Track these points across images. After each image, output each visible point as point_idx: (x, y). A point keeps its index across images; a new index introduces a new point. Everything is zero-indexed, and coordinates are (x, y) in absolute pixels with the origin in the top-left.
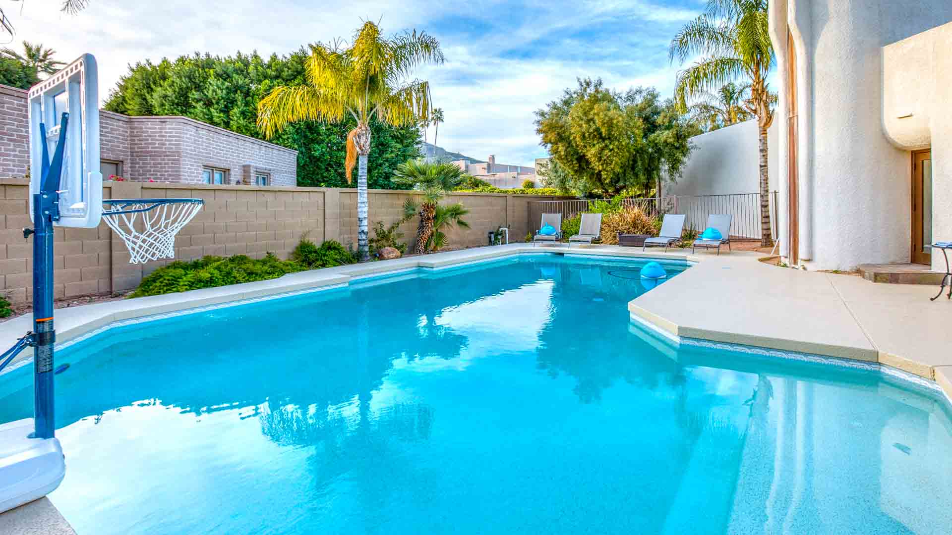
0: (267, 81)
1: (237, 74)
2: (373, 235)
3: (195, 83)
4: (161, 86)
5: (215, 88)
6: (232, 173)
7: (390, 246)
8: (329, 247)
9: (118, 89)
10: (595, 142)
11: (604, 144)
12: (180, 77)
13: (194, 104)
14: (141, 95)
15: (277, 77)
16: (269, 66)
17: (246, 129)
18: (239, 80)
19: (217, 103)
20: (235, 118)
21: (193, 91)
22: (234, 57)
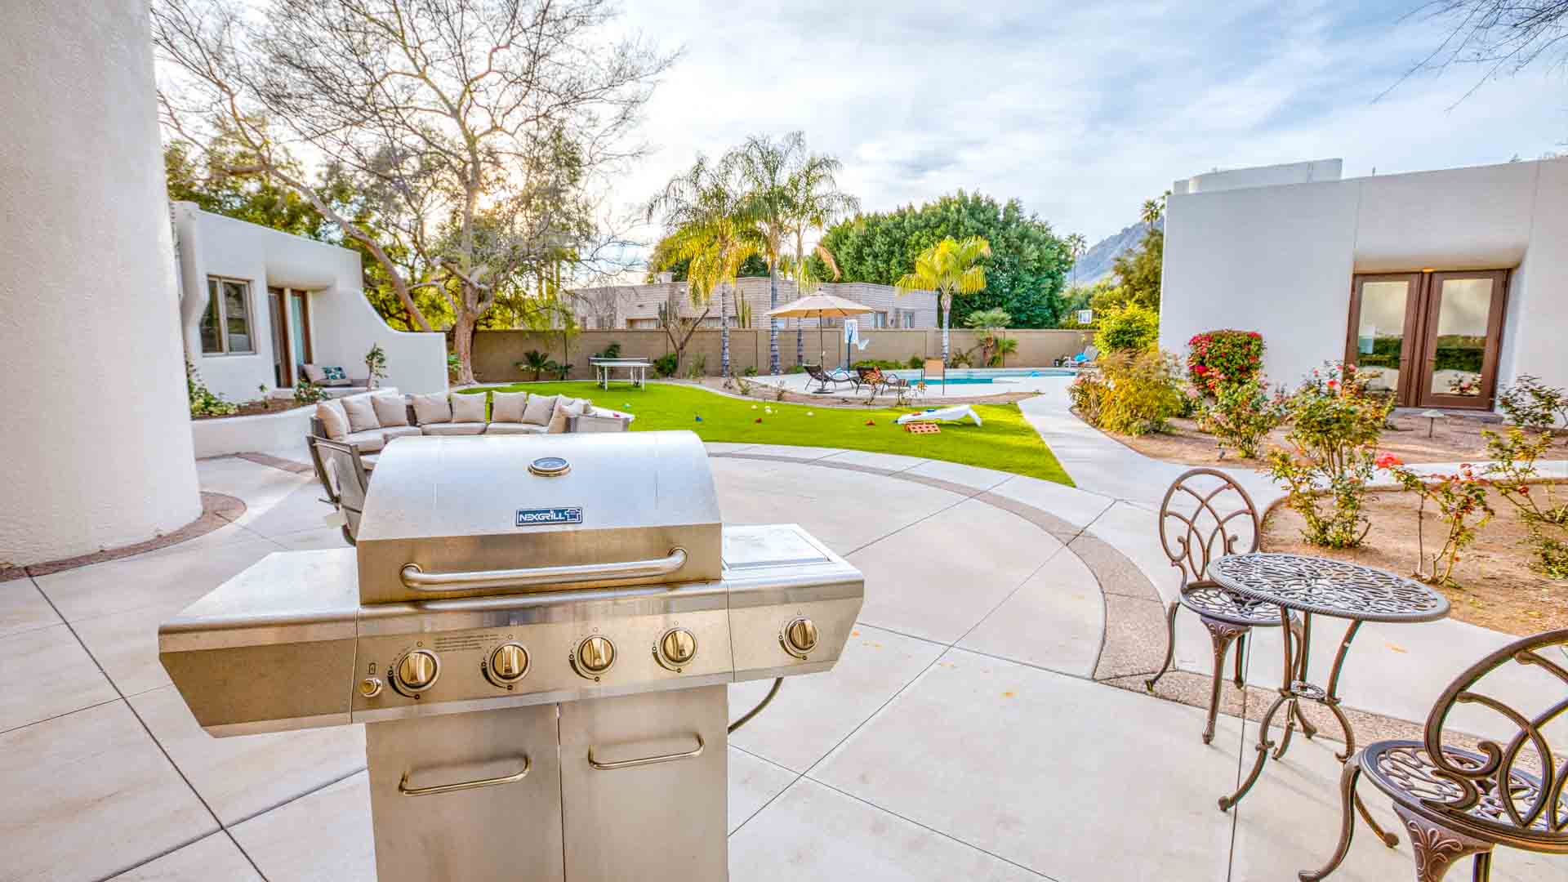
1: (896, 228)
3: (867, 241)
4: (845, 243)
6: (888, 314)
7: (965, 363)
12: (857, 235)
16: (921, 217)
19: (882, 256)
21: (866, 247)
22: (895, 211)
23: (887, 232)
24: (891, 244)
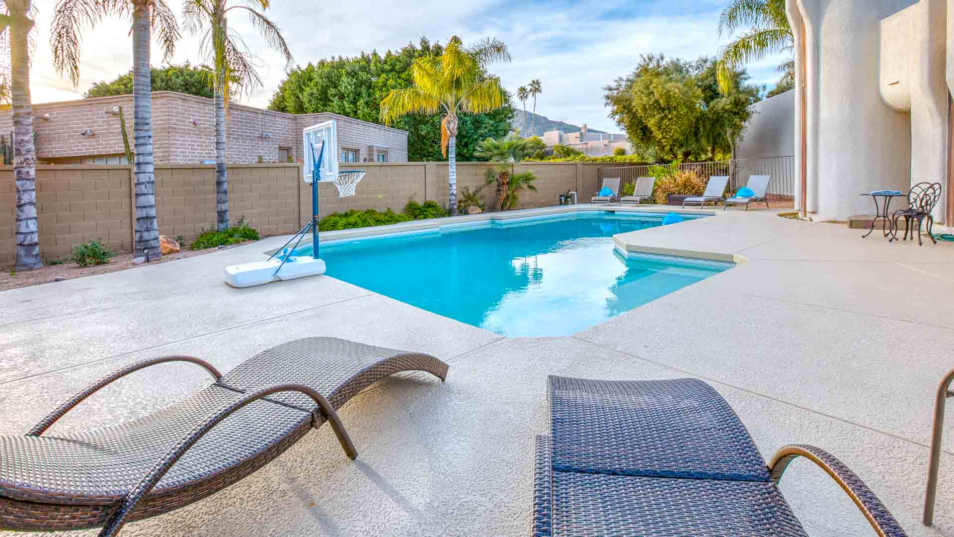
0: (384, 75)
1: (362, 71)
2: (461, 197)
3: (332, 82)
4: (308, 86)
5: (346, 84)
6: (361, 152)
7: (474, 205)
8: (429, 205)
9: (279, 90)
10: (656, 113)
11: (663, 114)
12: (321, 78)
13: (331, 98)
14: (296, 94)
15: (391, 70)
16: (386, 62)
17: (369, 116)
18: (363, 76)
19: (348, 96)
20: (361, 108)
21: (331, 89)
22: (359, 56)
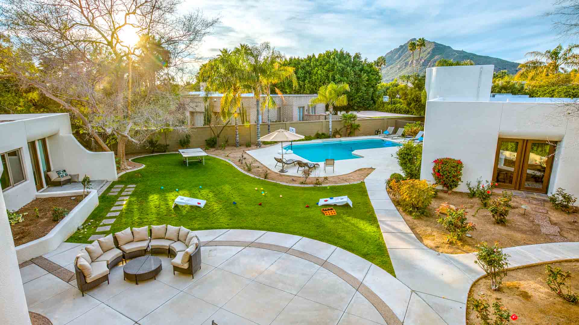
2: (333, 132)
6: (305, 107)
7: (338, 135)
23: (303, 68)
24: (305, 73)
